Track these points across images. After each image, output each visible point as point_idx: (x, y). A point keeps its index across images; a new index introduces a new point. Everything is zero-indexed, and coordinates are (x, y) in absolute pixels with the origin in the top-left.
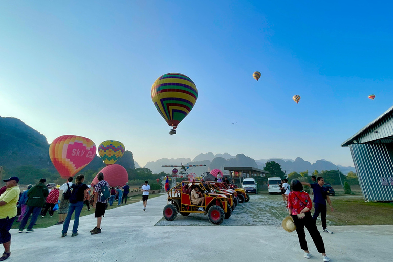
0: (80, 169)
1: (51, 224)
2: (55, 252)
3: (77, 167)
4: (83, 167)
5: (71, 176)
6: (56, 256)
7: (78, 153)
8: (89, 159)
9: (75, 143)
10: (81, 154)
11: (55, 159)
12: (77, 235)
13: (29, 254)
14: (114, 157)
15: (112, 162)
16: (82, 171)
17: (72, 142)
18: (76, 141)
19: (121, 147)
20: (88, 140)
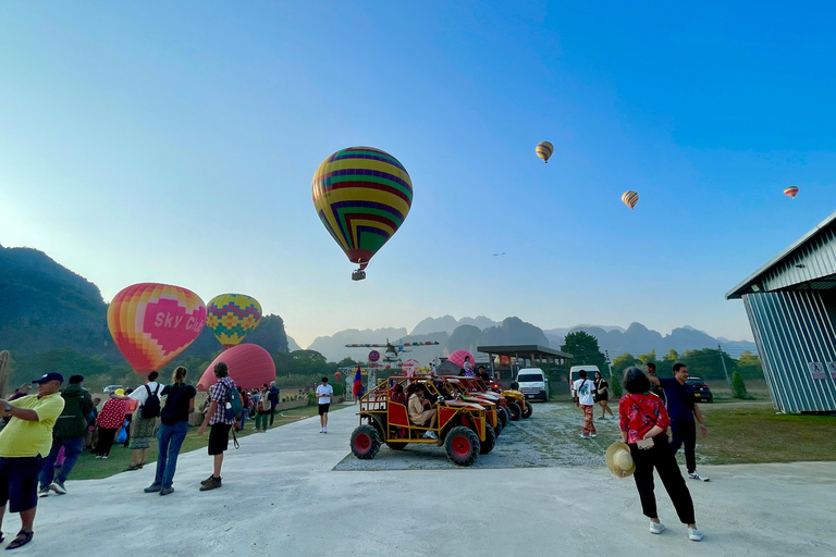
0: (172, 354)
1: (116, 471)
2: (125, 528)
3: (167, 349)
4: (180, 350)
5: (155, 369)
6: (130, 535)
7: (169, 321)
8: (192, 334)
9: (162, 301)
10: (173, 322)
11: (120, 334)
12: (172, 491)
13: (73, 532)
14: (238, 330)
15: (235, 339)
16: (176, 358)
17: (154, 298)
18: (165, 295)
19: (252, 309)
20: (188, 293)
